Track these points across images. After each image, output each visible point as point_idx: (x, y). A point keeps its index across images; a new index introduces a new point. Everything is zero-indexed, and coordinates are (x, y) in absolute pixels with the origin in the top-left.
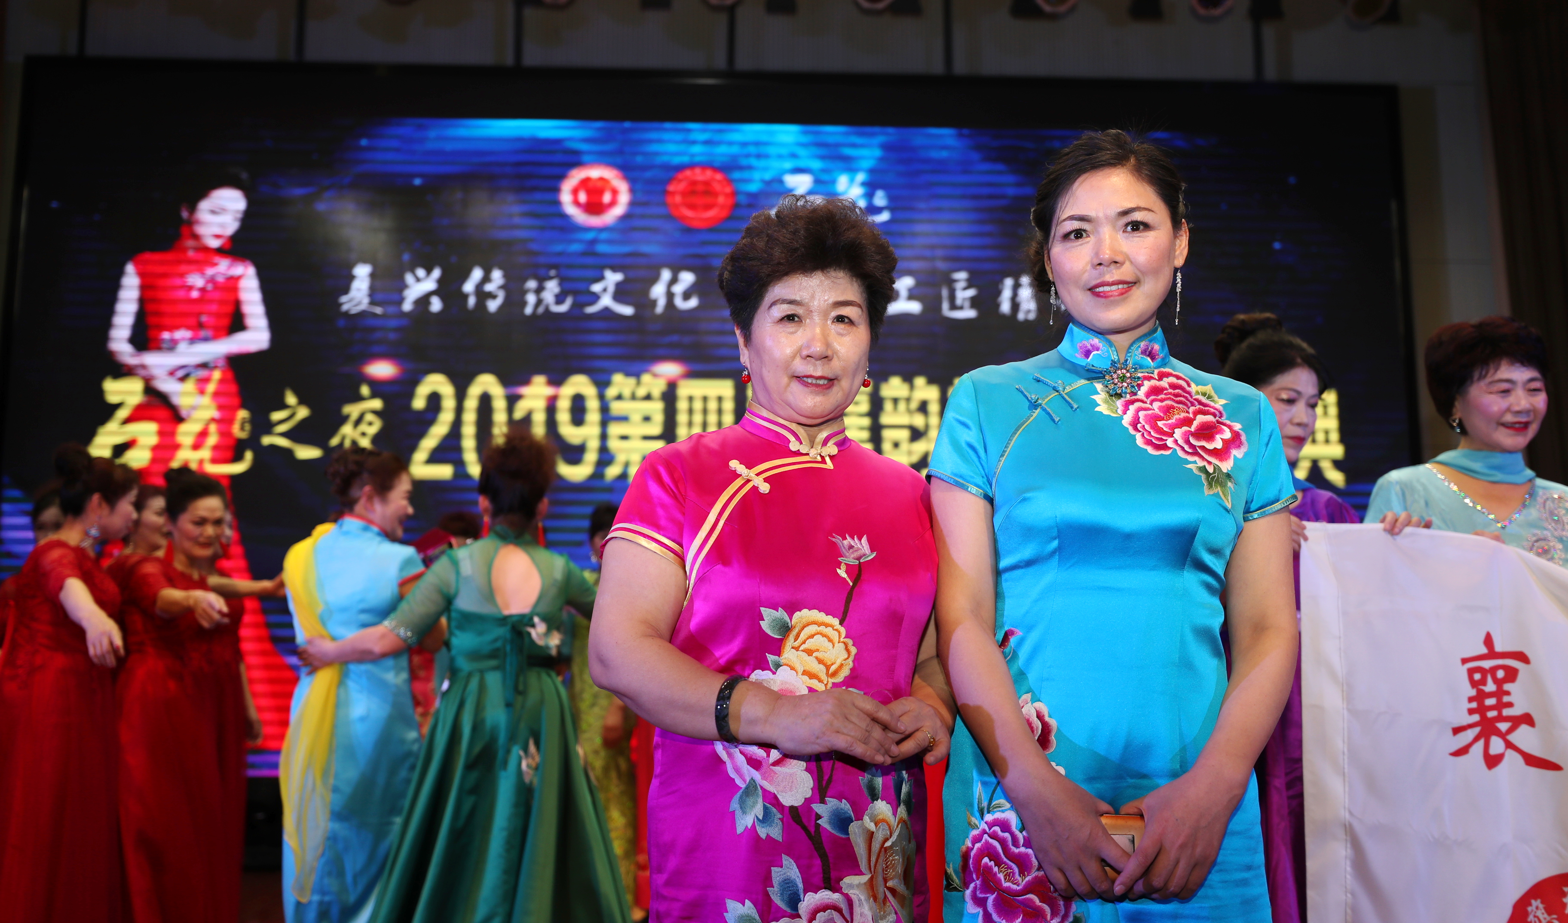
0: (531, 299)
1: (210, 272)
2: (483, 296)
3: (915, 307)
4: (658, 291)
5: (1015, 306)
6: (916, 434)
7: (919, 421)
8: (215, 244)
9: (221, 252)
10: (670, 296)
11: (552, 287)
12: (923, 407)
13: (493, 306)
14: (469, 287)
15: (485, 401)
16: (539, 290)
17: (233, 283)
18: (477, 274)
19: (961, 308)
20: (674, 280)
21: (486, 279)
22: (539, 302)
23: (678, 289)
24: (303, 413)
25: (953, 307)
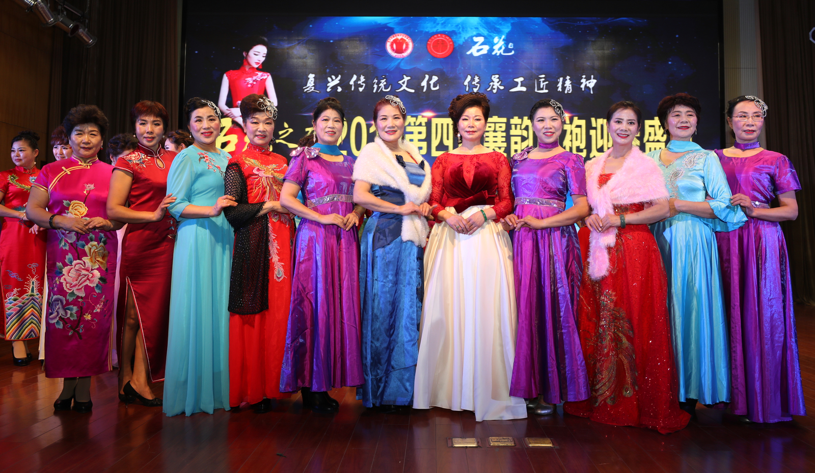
0: (375, 86)
1: (254, 78)
2: (357, 85)
3: (524, 89)
4: (424, 83)
5: (564, 88)
6: (524, 139)
7: (525, 133)
8: (256, 66)
9: (258, 69)
10: (429, 85)
11: (383, 83)
12: (527, 128)
13: (361, 89)
14: (352, 83)
15: (359, 126)
16: (378, 83)
17: (263, 81)
18: (355, 77)
19: (542, 89)
20: (430, 79)
21: (358, 79)
22: (379, 88)
23: (432, 82)
24: (291, 130)
25: (539, 89)
